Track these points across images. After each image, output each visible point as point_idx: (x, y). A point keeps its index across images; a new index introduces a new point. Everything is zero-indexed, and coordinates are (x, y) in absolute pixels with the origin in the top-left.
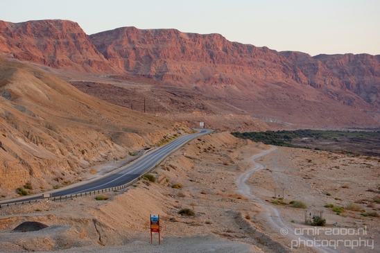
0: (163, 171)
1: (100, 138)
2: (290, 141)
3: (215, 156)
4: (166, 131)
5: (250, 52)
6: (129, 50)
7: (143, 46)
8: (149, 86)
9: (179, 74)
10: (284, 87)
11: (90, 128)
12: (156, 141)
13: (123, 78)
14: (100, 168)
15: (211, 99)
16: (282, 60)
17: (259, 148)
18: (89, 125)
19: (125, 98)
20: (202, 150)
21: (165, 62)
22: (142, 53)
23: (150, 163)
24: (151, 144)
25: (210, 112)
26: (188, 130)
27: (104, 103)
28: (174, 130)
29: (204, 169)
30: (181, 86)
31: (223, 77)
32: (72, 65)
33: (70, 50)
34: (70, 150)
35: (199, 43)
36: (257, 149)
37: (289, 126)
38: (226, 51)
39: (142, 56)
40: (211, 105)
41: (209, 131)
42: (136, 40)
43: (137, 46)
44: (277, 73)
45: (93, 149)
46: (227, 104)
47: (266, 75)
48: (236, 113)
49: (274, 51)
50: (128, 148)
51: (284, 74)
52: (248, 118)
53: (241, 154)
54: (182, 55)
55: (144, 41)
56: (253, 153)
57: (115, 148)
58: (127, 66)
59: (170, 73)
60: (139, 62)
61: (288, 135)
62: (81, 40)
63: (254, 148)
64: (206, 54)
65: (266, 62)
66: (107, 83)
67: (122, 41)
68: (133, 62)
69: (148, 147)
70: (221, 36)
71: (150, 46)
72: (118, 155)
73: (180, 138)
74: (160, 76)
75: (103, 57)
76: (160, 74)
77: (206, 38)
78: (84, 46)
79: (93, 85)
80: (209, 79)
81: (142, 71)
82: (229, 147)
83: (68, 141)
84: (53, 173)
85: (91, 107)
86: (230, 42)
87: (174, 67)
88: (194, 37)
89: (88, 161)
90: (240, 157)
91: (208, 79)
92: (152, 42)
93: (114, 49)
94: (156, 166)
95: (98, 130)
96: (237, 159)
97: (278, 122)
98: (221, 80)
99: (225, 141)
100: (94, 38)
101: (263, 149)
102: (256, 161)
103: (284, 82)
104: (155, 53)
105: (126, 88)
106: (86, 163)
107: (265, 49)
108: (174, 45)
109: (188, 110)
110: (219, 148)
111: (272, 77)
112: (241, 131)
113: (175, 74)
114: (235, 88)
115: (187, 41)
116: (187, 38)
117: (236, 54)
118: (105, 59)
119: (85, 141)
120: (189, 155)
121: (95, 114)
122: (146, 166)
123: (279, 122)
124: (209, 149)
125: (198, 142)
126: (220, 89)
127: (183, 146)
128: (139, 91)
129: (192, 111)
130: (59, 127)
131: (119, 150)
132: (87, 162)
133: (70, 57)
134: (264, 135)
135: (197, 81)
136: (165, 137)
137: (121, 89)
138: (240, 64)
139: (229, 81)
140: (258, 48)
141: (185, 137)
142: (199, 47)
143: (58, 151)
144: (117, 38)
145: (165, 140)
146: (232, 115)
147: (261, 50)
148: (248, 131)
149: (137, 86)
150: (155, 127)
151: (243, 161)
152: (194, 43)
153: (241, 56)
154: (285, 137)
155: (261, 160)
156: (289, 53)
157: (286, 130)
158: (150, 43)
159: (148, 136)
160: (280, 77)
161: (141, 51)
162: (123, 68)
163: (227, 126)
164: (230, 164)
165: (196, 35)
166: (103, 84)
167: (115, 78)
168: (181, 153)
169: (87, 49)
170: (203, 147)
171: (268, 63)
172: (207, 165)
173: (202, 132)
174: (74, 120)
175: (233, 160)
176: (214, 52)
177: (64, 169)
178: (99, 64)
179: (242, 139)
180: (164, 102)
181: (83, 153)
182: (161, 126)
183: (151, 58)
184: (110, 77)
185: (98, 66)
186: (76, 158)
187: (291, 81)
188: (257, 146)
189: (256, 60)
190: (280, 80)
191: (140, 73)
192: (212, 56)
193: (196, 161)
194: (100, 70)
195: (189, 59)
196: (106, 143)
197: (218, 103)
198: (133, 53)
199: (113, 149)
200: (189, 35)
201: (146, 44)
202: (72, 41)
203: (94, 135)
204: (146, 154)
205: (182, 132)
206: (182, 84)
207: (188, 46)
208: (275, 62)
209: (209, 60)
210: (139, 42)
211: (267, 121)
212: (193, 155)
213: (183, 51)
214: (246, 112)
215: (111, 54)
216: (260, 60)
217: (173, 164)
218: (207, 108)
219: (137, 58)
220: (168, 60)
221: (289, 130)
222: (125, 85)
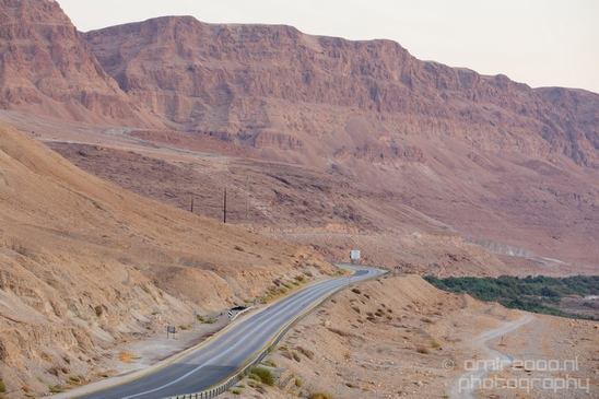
0: (287, 361)
1: (132, 280)
2: (557, 302)
3: (394, 331)
4: (277, 267)
5: (466, 87)
6: (178, 73)
7: (212, 63)
8: (225, 159)
9: (294, 133)
10: (543, 173)
11: (106, 254)
12: (257, 291)
13: (162, 138)
14: (138, 348)
15: (370, 195)
16: (542, 108)
17: (492, 315)
18: (102, 247)
19: (168, 185)
20: (364, 317)
21: (263, 103)
22: (210, 80)
23: (252, 343)
24: (247, 298)
25: (367, 225)
26: (327, 267)
27: (132, 197)
28: (295, 267)
29: (374, 359)
30: (298, 162)
31: (399, 143)
32: (40, 102)
33: (37, 67)
34: (72, 306)
35: (345, 61)
36: (489, 318)
37: (555, 267)
38: (409, 83)
39: (209, 87)
40: (369, 210)
41: (373, 272)
42: (195, 49)
43: (198, 63)
44: (529, 139)
45: (120, 304)
46: (409, 209)
47: (502, 144)
48: (430, 230)
49: (524, 87)
50: (195, 306)
51: (545, 142)
52: (457, 244)
53: (453, 330)
54: (304, 87)
55: (214, 53)
56: (480, 327)
57: (167, 303)
58: (172, 111)
59: (274, 130)
60: (202, 102)
61: (552, 288)
62: (67, 44)
63: (482, 317)
64: (362, 89)
65: (503, 111)
66: (126, 148)
67: (161, 51)
68: (186, 102)
69: (241, 304)
70: (397, 45)
71: (229, 65)
72: (175, 321)
73: (310, 285)
74: (250, 137)
75: (115, 85)
76: (249, 132)
77: (363, 50)
78: (72, 58)
79: (93, 153)
80: (366, 148)
81: (209, 122)
82: (425, 310)
83: (66, 284)
84: (45, 356)
85: (104, 205)
86: (418, 61)
87: (283, 116)
88: (335, 45)
89: (110, 331)
90: (453, 334)
91: (364, 148)
92: (233, 53)
93: (142, 67)
94: (269, 350)
95: (124, 261)
96: (446, 339)
97: (527, 256)
98: (396, 151)
99: (414, 297)
100: (96, 39)
101: (504, 318)
102: (490, 345)
103: (543, 160)
104: (241, 81)
105: (170, 161)
106: (105, 336)
107: (501, 81)
108: (286, 64)
109: (316, 219)
110: (401, 313)
111: (516, 149)
112: (441, 275)
113: (287, 132)
114: (426, 170)
115: (316, 56)
116: (318, 48)
117: (431, 89)
118: (121, 92)
119: (102, 285)
120: (337, 327)
121: (114, 223)
122: (245, 349)
123: (529, 255)
124: (379, 313)
125: (354, 296)
126: (391, 172)
127: (321, 305)
128: (201, 171)
129: (326, 223)
130: (43, 249)
131: (174, 308)
132: (107, 334)
133: (37, 84)
134: (495, 286)
135: (339, 152)
136: (277, 282)
137: (159, 164)
138: (441, 114)
139: (415, 154)
140: (486, 78)
141: (322, 284)
142: (345, 71)
143: (48, 308)
144: (151, 42)
145: (277, 288)
146: (419, 236)
147: (491, 83)
148: (457, 275)
149: (197, 158)
150: (252, 259)
151: (459, 345)
152: (333, 60)
153: (443, 96)
154: (545, 292)
155: (502, 345)
156: (558, 91)
157: (546, 275)
158: (229, 57)
159: (240, 278)
160: (534, 148)
161: (206, 74)
162: (162, 114)
163: (408, 261)
164: (431, 350)
165: (339, 42)
166: (115, 152)
167: (145, 136)
168: (318, 321)
169: (78, 66)
170: (365, 308)
171: (507, 113)
172: (380, 351)
173: (359, 273)
174: (66, 234)
175: (438, 342)
176: (380, 83)
177: (65, 347)
178: (106, 101)
179: (452, 295)
180: (258, 198)
181: (99, 313)
182: (266, 256)
183: (229, 92)
184: (133, 134)
185: (105, 106)
186: (84, 324)
187: (561, 159)
188: (488, 312)
189: (479, 106)
190: (535, 156)
191: (201, 128)
192: (374, 93)
193: (355, 341)
194: (108, 117)
195: (321, 98)
196: (147, 291)
197: (387, 206)
198: (187, 80)
199: (162, 307)
200: (323, 41)
201: (218, 57)
202: (43, 44)
203: (120, 273)
204: (237, 320)
205: (314, 272)
206: (302, 157)
207: (317, 68)
208: (524, 111)
209: (368, 102)
210: (204, 54)
211: (500, 252)
212: (345, 327)
213: (307, 79)
214: (452, 230)
215: (135, 80)
216: (489, 106)
217: (305, 347)
218: (359, 217)
219: (198, 91)
220: (270, 100)
221: (553, 275)
222: (169, 154)
